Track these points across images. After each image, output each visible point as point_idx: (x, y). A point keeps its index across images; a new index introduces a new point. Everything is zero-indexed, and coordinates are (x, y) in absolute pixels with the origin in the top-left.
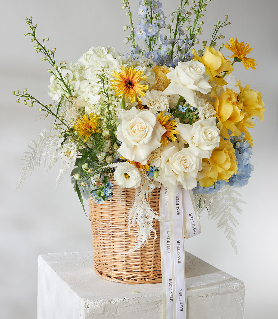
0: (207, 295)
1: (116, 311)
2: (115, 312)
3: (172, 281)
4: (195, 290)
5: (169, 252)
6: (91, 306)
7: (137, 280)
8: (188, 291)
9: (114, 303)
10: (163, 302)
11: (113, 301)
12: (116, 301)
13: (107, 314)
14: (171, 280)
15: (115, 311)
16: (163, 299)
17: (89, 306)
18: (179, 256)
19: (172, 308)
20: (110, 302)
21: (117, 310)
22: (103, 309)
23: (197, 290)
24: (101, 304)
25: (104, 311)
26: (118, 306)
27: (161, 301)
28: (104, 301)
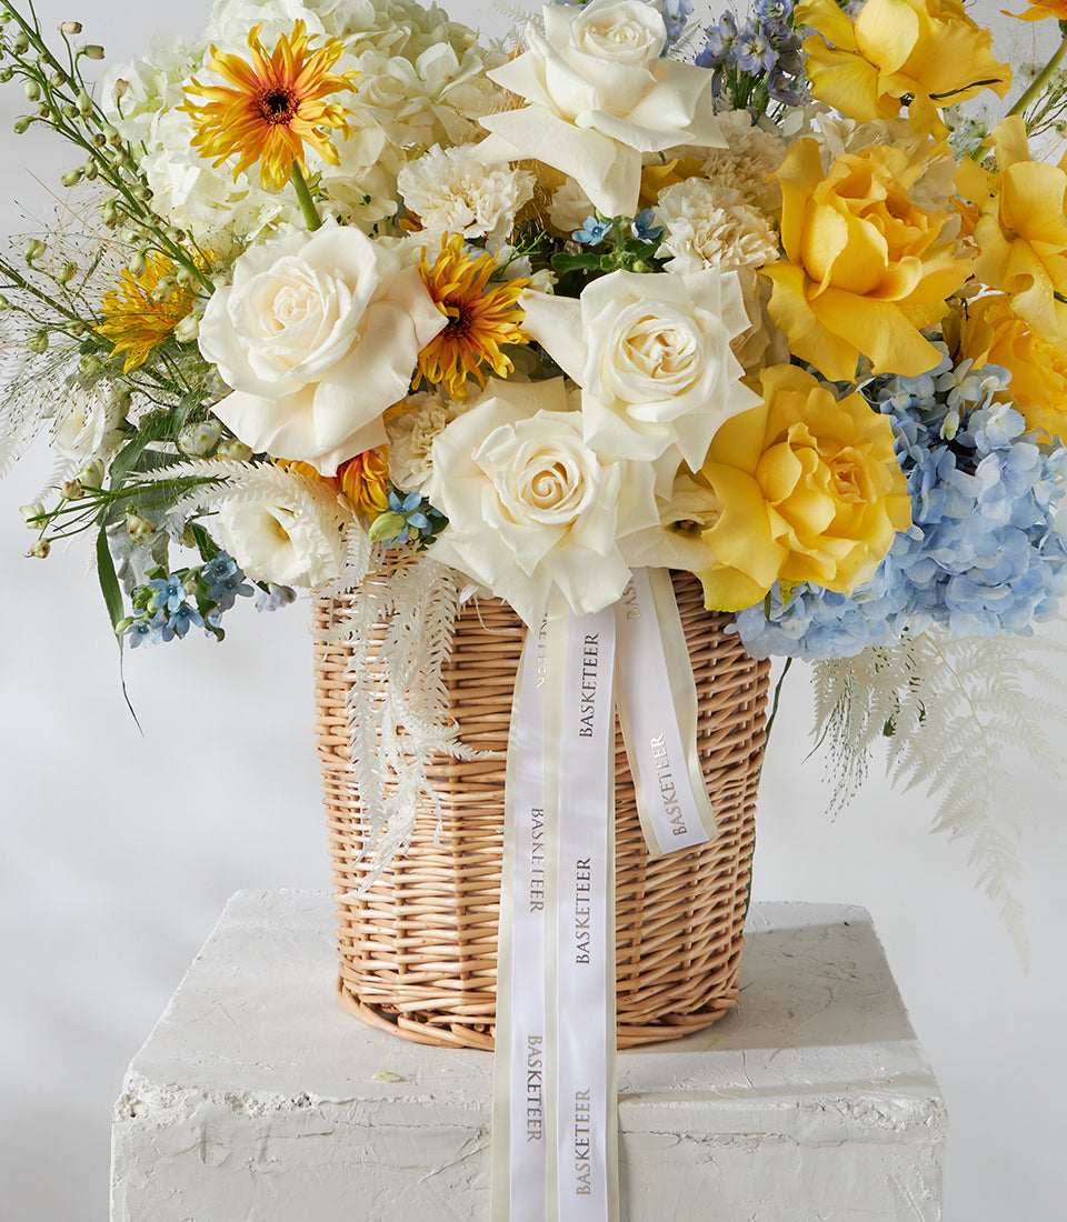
0: (730, 1140)
1: (264, 1150)
2: (259, 1152)
3: (543, 1047)
4: (664, 1105)
5: (537, 906)
6: (147, 1111)
7: (450, 1030)
8: (627, 1105)
9: (251, 1112)
10: (491, 1140)
11: (250, 1101)
12: (261, 1102)
13: (217, 1154)
14: (538, 1039)
15: (259, 1146)
16: (492, 1125)
17: (138, 1109)
18: (581, 931)
19: (539, 1174)
20: (235, 1103)
21: (265, 1143)
22: (198, 1132)
23: (674, 1105)
24: (190, 1105)
25: (204, 1141)
26: (269, 1128)
27: (482, 1133)
28: (205, 1096)
